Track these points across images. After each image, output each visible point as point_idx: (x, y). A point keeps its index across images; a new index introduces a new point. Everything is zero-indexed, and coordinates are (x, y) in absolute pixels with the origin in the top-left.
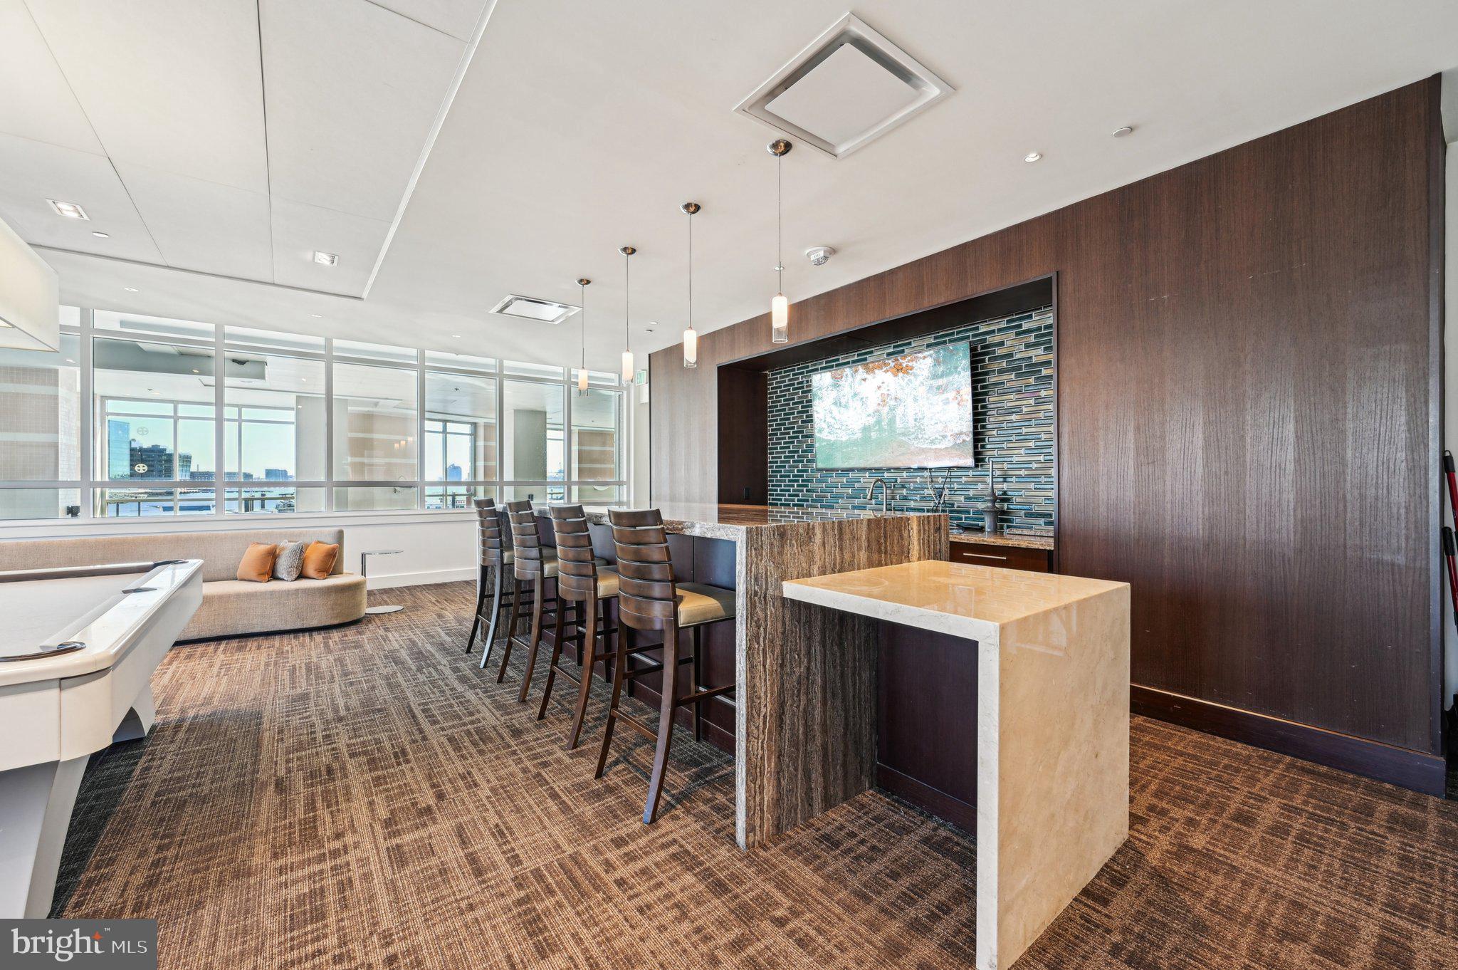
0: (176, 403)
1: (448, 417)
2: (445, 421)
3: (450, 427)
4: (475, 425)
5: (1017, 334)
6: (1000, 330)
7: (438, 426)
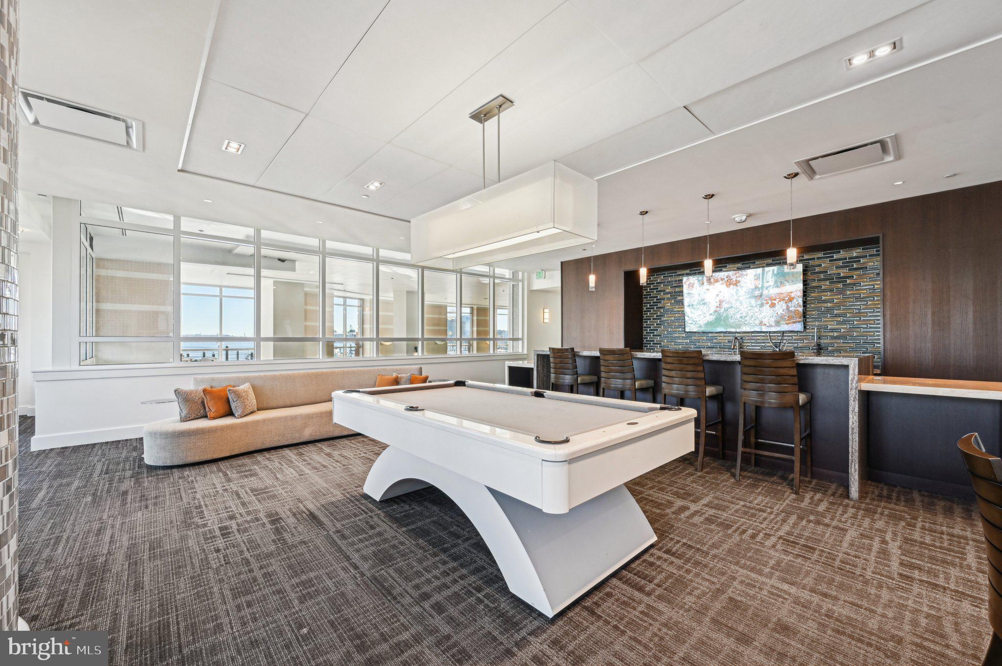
0: (221, 287)
1: (348, 295)
2: (345, 298)
3: (349, 302)
4: (362, 300)
5: (830, 261)
6: (818, 258)
7: (341, 301)
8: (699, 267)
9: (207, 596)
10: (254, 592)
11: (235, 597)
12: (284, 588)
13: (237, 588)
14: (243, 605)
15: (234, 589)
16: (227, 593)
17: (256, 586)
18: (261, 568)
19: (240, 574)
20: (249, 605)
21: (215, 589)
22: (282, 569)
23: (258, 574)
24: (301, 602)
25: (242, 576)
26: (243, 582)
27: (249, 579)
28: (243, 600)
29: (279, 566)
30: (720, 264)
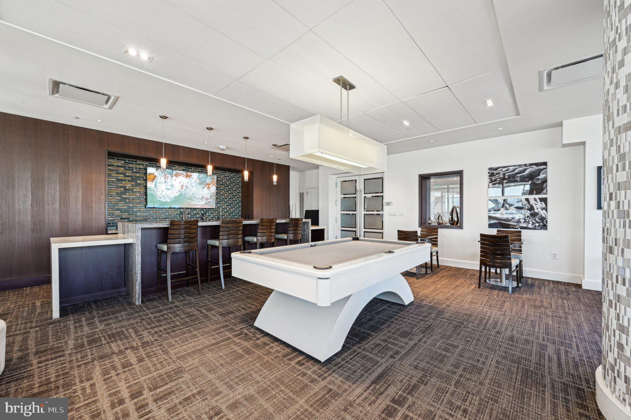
8: (157, 162)
9: (495, 381)
10: (471, 364)
11: (482, 369)
12: (457, 355)
13: (477, 373)
14: (481, 362)
15: (479, 373)
16: (483, 374)
17: (467, 366)
18: (455, 373)
19: (468, 379)
20: (478, 361)
21: (488, 381)
22: (447, 363)
23: (460, 371)
24: (458, 346)
25: (469, 377)
26: (471, 373)
27: (467, 372)
28: (480, 365)
29: (445, 366)
30: (172, 164)
